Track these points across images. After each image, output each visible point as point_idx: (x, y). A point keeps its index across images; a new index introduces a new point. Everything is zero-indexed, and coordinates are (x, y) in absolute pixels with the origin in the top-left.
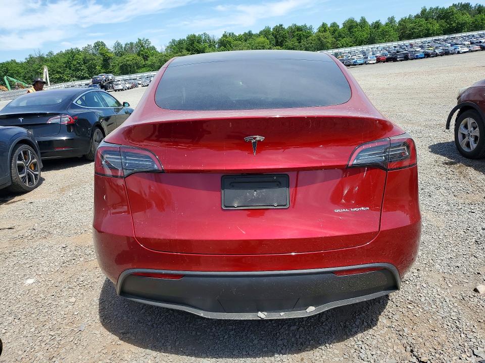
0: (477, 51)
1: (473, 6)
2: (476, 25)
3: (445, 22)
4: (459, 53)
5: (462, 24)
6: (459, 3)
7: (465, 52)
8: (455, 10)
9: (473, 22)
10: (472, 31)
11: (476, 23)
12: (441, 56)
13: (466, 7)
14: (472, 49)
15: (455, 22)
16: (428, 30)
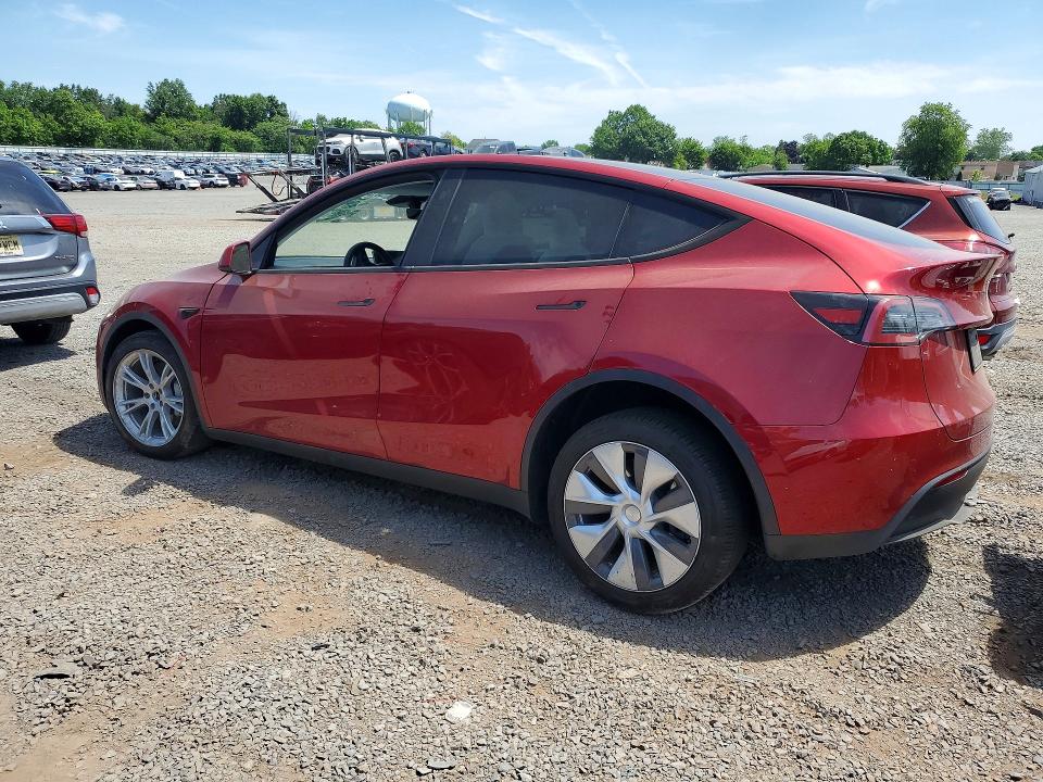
0: (151, 189)
1: (105, 97)
2: (121, 136)
3: (56, 119)
4: (117, 188)
5: (90, 130)
6: (73, 86)
7: (129, 189)
8: (72, 98)
9: (113, 131)
10: (115, 147)
11: (120, 133)
12: (83, 190)
13: (89, 96)
14: (142, 185)
15: (76, 123)
16: (19, 130)
